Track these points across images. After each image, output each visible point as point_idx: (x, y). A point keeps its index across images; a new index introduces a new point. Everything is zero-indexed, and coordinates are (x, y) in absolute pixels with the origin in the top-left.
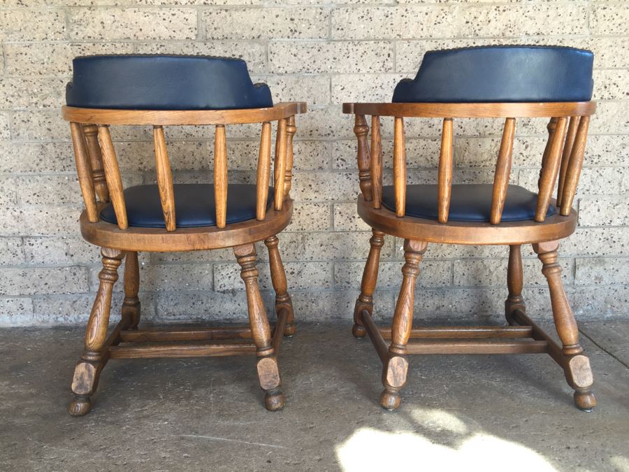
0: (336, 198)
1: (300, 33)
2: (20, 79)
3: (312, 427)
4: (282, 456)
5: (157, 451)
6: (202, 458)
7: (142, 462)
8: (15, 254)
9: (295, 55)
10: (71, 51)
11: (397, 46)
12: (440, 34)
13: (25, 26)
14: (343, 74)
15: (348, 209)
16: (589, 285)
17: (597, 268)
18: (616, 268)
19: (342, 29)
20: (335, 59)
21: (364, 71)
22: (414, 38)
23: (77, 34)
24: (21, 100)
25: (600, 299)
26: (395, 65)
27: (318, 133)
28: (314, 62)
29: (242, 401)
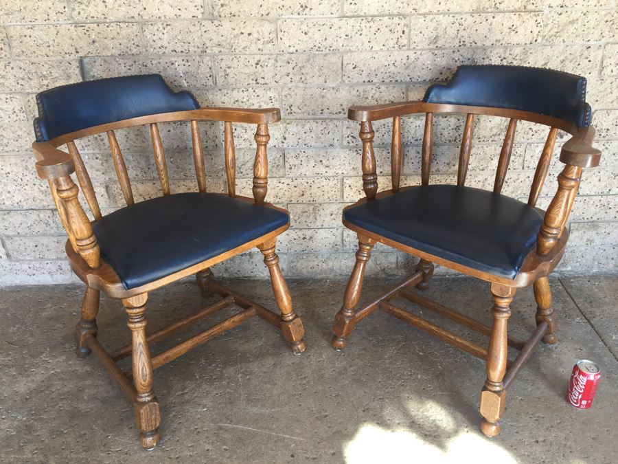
0: (345, 173)
1: (311, 9)
2: (27, 62)
3: (326, 416)
4: (303, 449)
5: (201, 442)
6: (239, 451)
7: (191, 456)
8: (47, 224)
9: (306, 34)
10: (76, 33)
11: (413, 21)
12: (458, 7)
13: (24, 5)
14: (355, 51)
15: (357, 182)
16: (580, 246)
17: (591, 232)
18: (608, 231)
19: (355, 4)
20: (347, 36)
21: (376, 48)
22: (430, 13)
23: (79, 13)
24: (32, 83)
25: (589, 257)
26: (409, 41)
27: (329, 111)
28: (326, 39)
29: (266, 383)
